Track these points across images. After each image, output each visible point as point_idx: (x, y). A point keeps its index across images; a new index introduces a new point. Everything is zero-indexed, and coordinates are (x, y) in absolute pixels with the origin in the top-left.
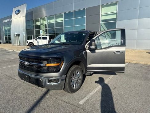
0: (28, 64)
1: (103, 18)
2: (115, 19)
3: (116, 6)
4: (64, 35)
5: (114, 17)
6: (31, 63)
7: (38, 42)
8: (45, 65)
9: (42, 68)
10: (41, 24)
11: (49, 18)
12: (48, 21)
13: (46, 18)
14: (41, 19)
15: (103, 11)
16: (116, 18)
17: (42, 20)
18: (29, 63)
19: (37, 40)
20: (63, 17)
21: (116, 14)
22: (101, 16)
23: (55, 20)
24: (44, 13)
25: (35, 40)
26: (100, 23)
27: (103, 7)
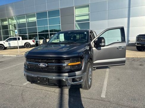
0: (45, 65)
1: (77, 19)
2: (88, 20)
3: (88, 8)
4: (63, 34)
5: (87, 17)
6: (49, 64)
7: (9, 44)
8: (68, 64)
9: (65, 68)
10: (9, 24)
11: (19, 18)
12: (18, 20)
13: (14, 17)
14: (9, 18)
15: (77, 12)
16: (88, 18)
17: (10, 20)
18: (47, 65)
19: (8, 41)
20: (35, 17)
21: (89, 15)
22: (76, 17)
23: (26, 20)
24: (12, 12)
25: (6, 41)
26: (75, 23)
27: (76, 8)
